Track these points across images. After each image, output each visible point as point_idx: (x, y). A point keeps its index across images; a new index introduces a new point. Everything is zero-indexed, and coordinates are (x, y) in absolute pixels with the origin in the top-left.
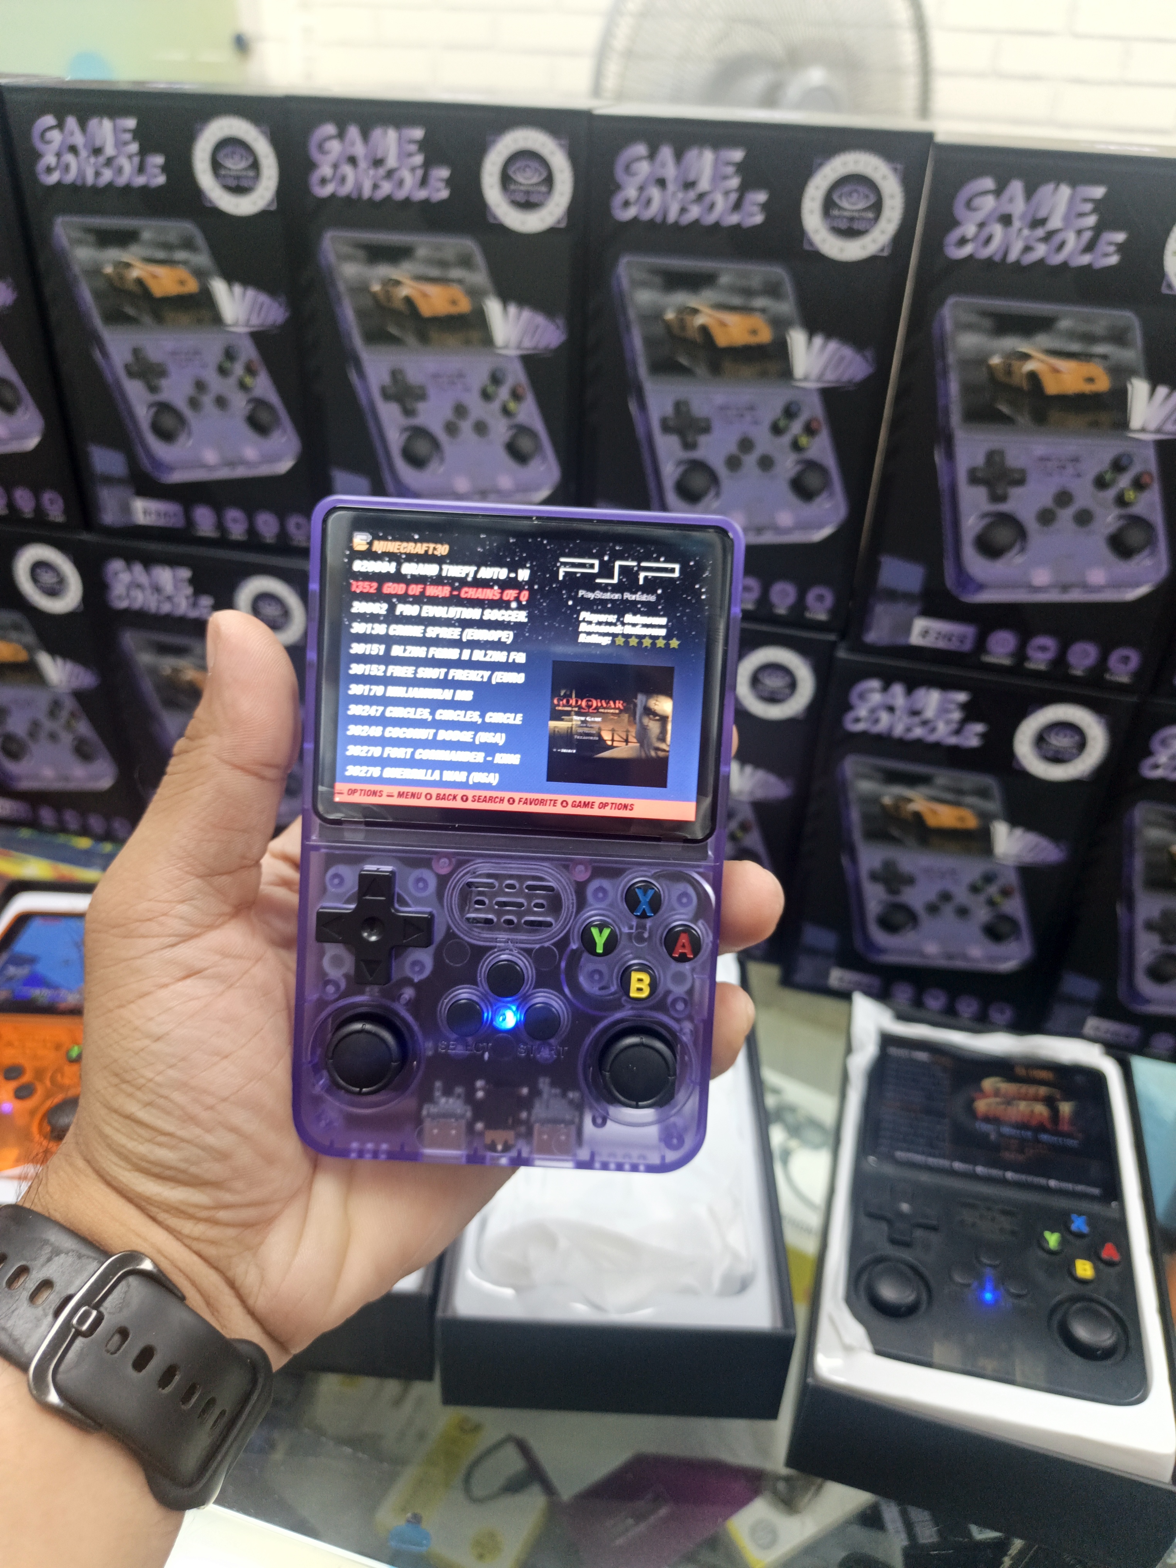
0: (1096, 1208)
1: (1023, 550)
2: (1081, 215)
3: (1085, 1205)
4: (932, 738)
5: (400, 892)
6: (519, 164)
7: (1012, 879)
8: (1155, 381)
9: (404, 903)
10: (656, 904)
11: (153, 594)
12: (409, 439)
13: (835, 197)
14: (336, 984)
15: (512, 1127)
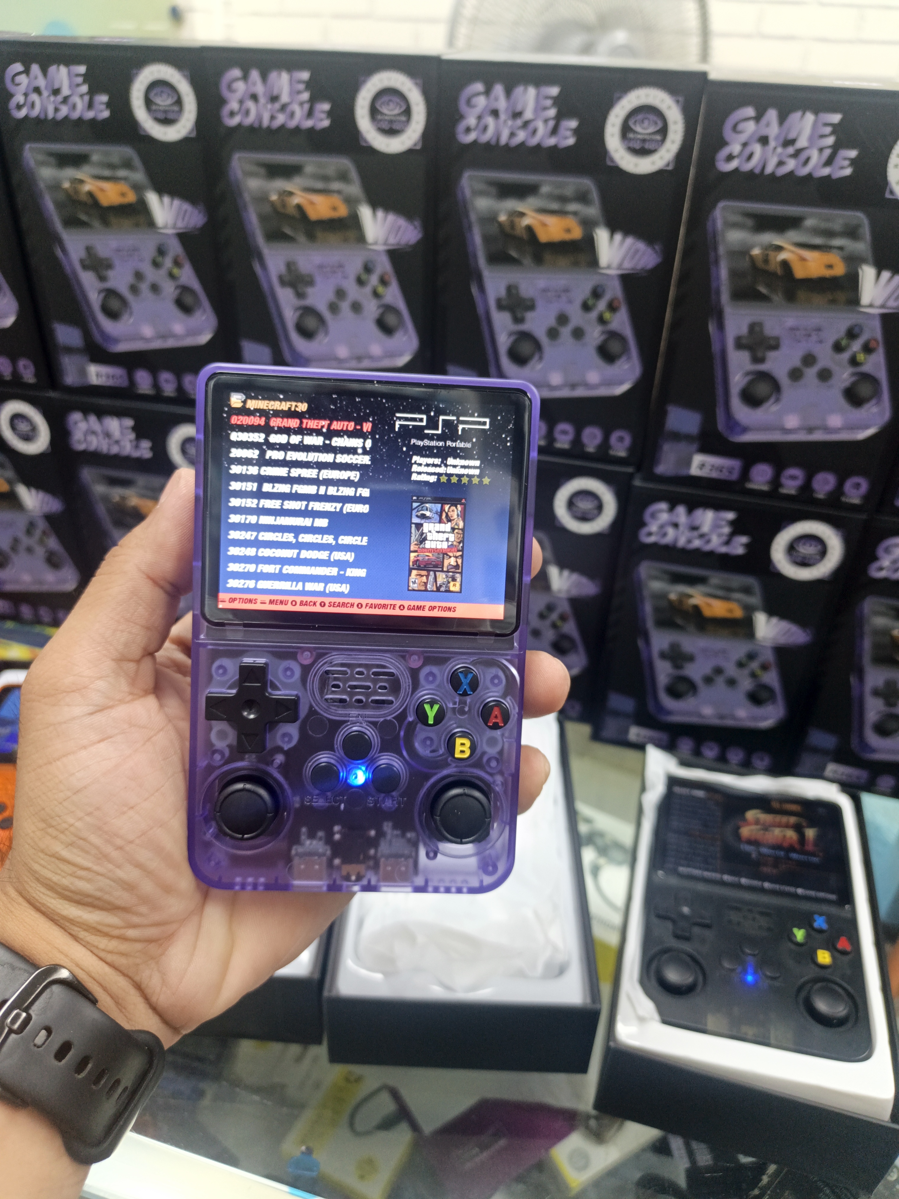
0: (833, 910)
1: (777, 400)
2: (823, 136)
3: (825, 908)
4: (708, 548)
5: (272, 679)
6: (385, 98)
7: (769, 656)
8: (880, 267)
9: (275, 687)
10: (474, 685)
11: (104, 438)
12: (301, 316)
13: (631, 123)
14: (222, 753)
15: (363, 862)
